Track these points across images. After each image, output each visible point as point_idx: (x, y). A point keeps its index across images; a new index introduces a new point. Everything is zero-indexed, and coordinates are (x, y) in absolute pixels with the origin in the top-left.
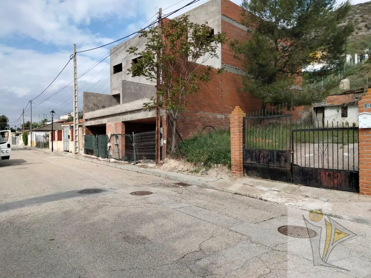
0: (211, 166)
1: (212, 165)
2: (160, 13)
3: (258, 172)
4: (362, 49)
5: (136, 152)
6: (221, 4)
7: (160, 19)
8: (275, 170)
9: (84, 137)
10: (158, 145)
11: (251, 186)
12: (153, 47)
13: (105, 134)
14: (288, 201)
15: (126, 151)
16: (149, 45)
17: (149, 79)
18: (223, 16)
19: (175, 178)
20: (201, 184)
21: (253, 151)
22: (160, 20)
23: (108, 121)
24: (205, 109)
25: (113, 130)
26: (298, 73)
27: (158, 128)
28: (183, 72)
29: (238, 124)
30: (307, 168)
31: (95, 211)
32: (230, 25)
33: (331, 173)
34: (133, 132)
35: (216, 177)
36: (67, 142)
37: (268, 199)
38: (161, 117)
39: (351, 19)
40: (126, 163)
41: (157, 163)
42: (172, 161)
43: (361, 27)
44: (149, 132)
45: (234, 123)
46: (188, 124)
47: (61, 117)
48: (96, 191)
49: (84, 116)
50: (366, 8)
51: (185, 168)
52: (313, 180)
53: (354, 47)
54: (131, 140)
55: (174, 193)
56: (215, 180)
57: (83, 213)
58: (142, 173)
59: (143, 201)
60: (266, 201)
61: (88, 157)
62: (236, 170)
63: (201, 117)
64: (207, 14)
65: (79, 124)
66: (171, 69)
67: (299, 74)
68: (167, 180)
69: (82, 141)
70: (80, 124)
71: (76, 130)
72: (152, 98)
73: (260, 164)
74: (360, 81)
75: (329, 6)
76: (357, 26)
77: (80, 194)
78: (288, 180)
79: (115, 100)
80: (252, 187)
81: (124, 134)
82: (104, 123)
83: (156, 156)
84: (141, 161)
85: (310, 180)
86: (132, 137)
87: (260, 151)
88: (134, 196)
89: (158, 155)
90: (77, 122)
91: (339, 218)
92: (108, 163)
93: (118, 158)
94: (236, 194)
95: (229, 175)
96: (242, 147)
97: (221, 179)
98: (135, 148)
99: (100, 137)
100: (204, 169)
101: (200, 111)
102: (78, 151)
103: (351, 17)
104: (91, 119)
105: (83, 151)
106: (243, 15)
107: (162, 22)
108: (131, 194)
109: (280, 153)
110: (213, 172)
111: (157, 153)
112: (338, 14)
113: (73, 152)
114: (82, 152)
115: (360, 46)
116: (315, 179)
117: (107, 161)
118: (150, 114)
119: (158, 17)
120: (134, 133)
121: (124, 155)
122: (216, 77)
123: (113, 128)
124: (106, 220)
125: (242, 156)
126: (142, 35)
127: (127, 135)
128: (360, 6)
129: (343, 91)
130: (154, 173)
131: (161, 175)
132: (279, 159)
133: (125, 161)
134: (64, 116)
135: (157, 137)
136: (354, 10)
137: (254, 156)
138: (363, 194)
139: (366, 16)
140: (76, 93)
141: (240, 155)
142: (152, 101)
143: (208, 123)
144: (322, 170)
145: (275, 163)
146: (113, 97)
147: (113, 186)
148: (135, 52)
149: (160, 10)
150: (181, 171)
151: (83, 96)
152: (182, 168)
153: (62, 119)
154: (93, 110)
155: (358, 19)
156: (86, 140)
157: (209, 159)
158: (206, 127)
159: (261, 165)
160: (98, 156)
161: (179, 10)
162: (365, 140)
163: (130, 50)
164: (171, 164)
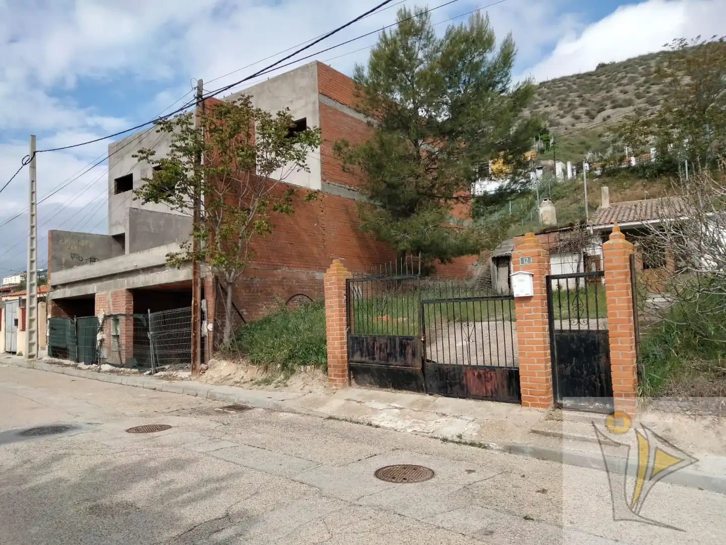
0: (295, 371)
1: (295, 367)
2: (200, 88)
3: (373, 376)
4: (582, 153)
5: (154, 349)
6: (318, 75)
7: (200, 99)
8: (398, 370)
9: (48, 322)
10: (196, 334)
11: (358, 402)
12: (186, 151)
13: (93, 314)
14: (413, 424)
15: (134, 347)
16: (176, 147)
17: (177, 208)
18: (321, 96)
19: (225, 397)
20: (271, 406)
21: (363, 338)
22: (200, 101)
23: (99, 289)
24: (293, 262)
25: (109, 307)
26: (457, 198)
27: (195, 302)
28: (244, 195)
29: (337, 293)
30: (446, 365)
31: (46, 465)
32: (336, 112)
33: (482, 372)
34: (149, 310)
35: (302, 391)
36: (12, 333)
37: (382, 424)
38: (202, 279)
39: (564, 100)
40: (134, 373)
41: (194, 369)
42: (224, 363)
43: (579, 115)
44: (180, 309)
45: (331, 289)
46: (258, 292)
47: (4, 279)
48: (57, 429)
49: (50, 279)
50: (588, 82)
51: (248, 377)
52: (456, 386)
53: (568, 148)
54: (145, 325)
55: (213, 425)
56: (300, 395)
57: (19, 471)
58: (162, 391)
59: (148, 442)
60: (377, 427)
61: (55, 363)
62: (335, 375)
63: (284, 278)
64: (294, 91)
65: (38, 296)
66: (221, 190)
67: (460, 200)
68: (209, 402)
69: (44, 332)
70: (41, 296)
71: (31, 309)
72: (184, 243)
73: (375, 361)
74: (575, 210)
75: (500, 85)
76: (573, 113)
77: (23, 438)
78: (419, 389)
79: (116, 246)
80: (359, 404)
81: (132, 313)
82: (90, 292)
83: (192, 356)
84: (167, 367)
85: (451, 386)
86: (147, 320)
87: (374, 339)
88: (133, 435)
89: (195, 354)
90: (34, 292)
91: (485, 447)
92: (97, 373)
93: (119, 363)
94: (330, 418)
95: (325, 384)
96: (345, 332)
97: (309, 394)
98: (152, 342)
99: (83, 321)
100: (282, 377)
101: (283, 266)
102: (34, 352)
103: (563, 96)
104: (64, 285)
105: (46, 352)
106: (358, 96)
107: (204, 105)
108: (128, 431)
109: (404, 340)
110: (296, 382)
111: (195, 350)
112: (514, 101)
113: (24, 355)
114: (44, 354)
115: (578, 148)
116: (460, 384)
117: (95, 371)
118: (183, 275)
119: (196, 95)
120: (151, 312)
121: (131, 356)
122: (313, 204)
123: (108, 302)
124: (63, 480)
125: (345, 349)
126: (162, 128)
127: (136, 316)
128: (578, 78)
129: (543, 228)
130: (185, 390)
131: (199, 393)
132: (403, 354)
133: (132, 368)
134: (13, 278)
135: (195, 318)
136: (568, 85)
137: (365, 349)
138: (527, 405)
139: (587, 96)
140: (34, 233)
141: (342, 348)
142: (184, 250)
143: (299, 290)
144: (469, 368)
145: (398, 358)
146: (113, 241)
147: (95, 419)
148: (150, 158)
149: (201, 82)
150: (239, 382)
151: (49, 238)
152: (241, 377)
153: (8, 283)
154: (69, 266)
155: (575, 101)
156: (52, 328)
157: (291, 357)
158: (293, 296)
159: (376, 363)
160: (78, 361)
161: (232, 86)
162: (524, 316)
163: (140, 154)
164: (221, 370)
